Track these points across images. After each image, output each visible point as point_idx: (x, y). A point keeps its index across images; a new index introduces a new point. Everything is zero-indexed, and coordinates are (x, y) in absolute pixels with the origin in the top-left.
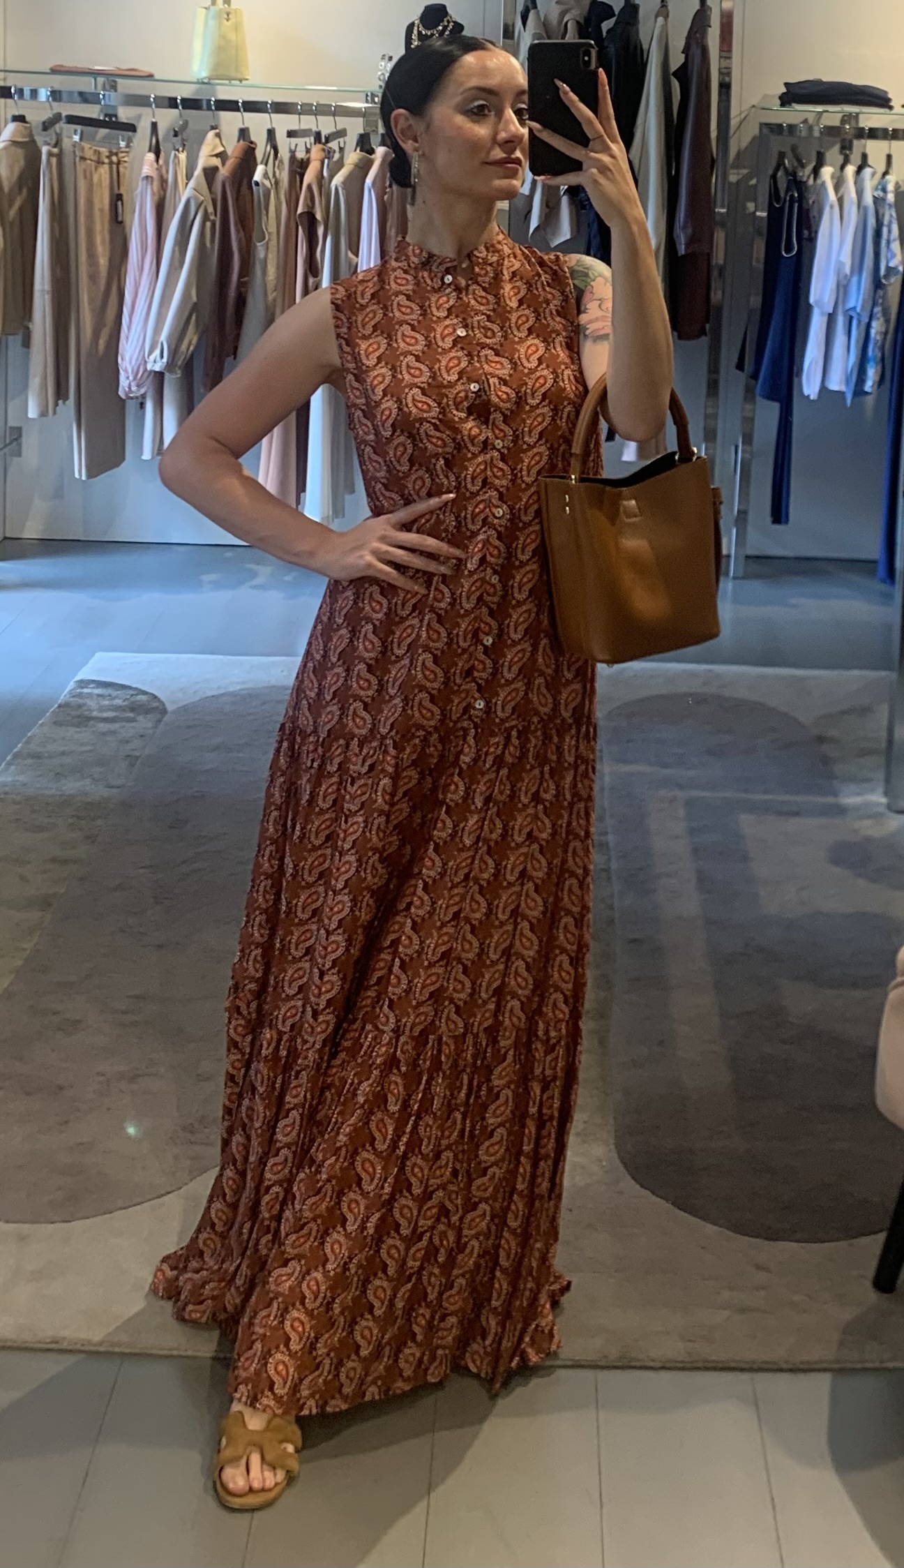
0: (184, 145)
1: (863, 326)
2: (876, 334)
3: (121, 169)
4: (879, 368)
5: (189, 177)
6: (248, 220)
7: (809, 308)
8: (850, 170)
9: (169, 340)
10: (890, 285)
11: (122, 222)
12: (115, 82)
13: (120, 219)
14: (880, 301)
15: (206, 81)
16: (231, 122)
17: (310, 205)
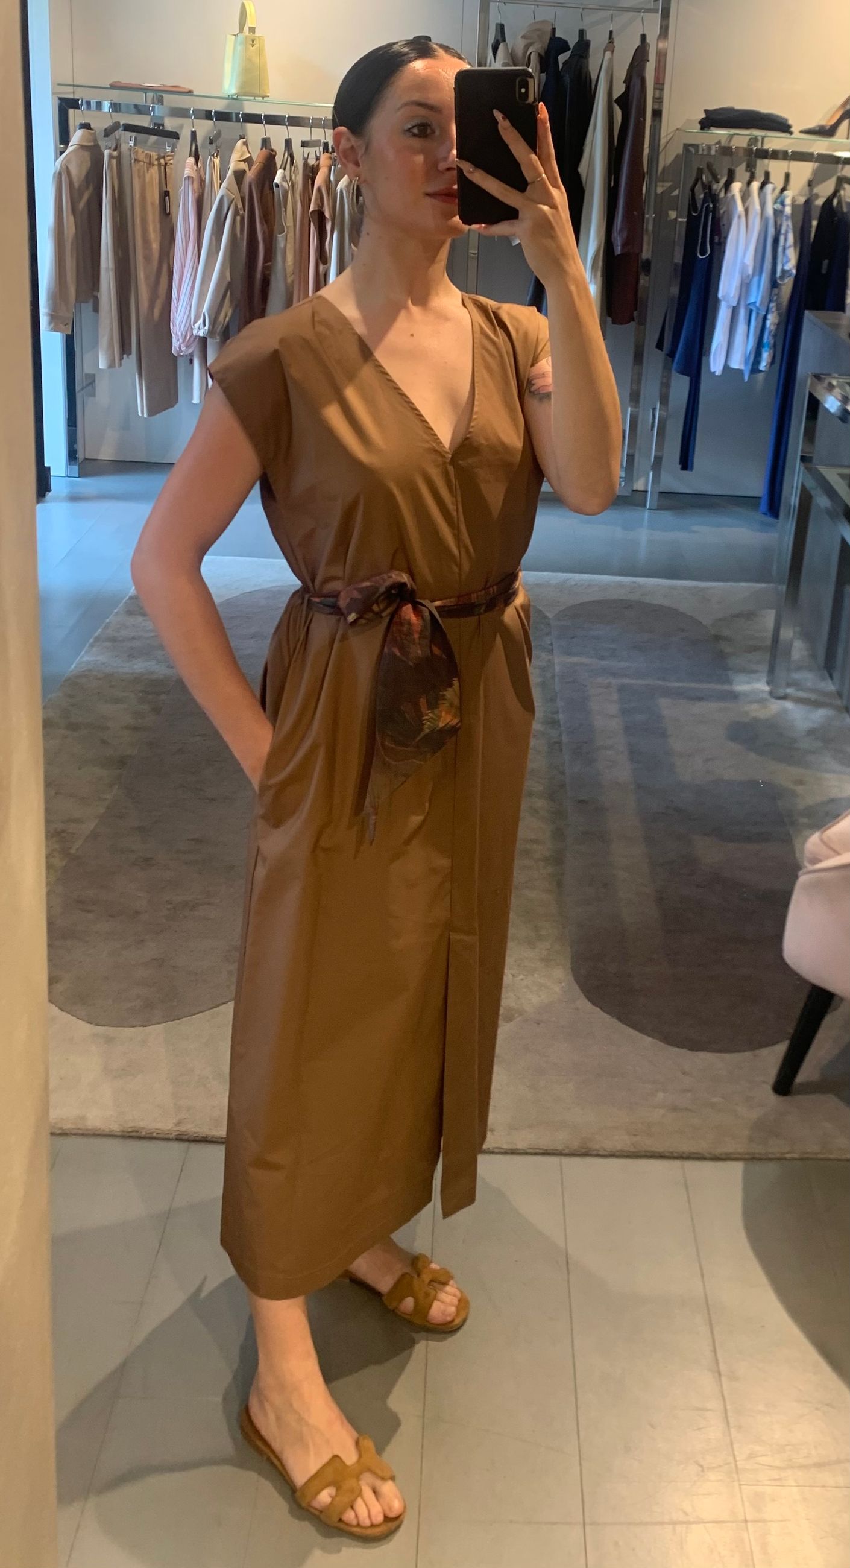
0: (218, 151)
1: (760, 317)
2: (771, 324)
3: (167, 170)
4: (772, 351)
5: (222, 178)
6: (269, 217)
7: (717, 302)
8: (755, 185)
9: (210, 309)
10: (784, 284)
11: (169, 214)
12: (162, 97)
13: (168, 211)
14: (775, 298)
15: (235, 97)
16: (255, 132)
17: (320, 205)
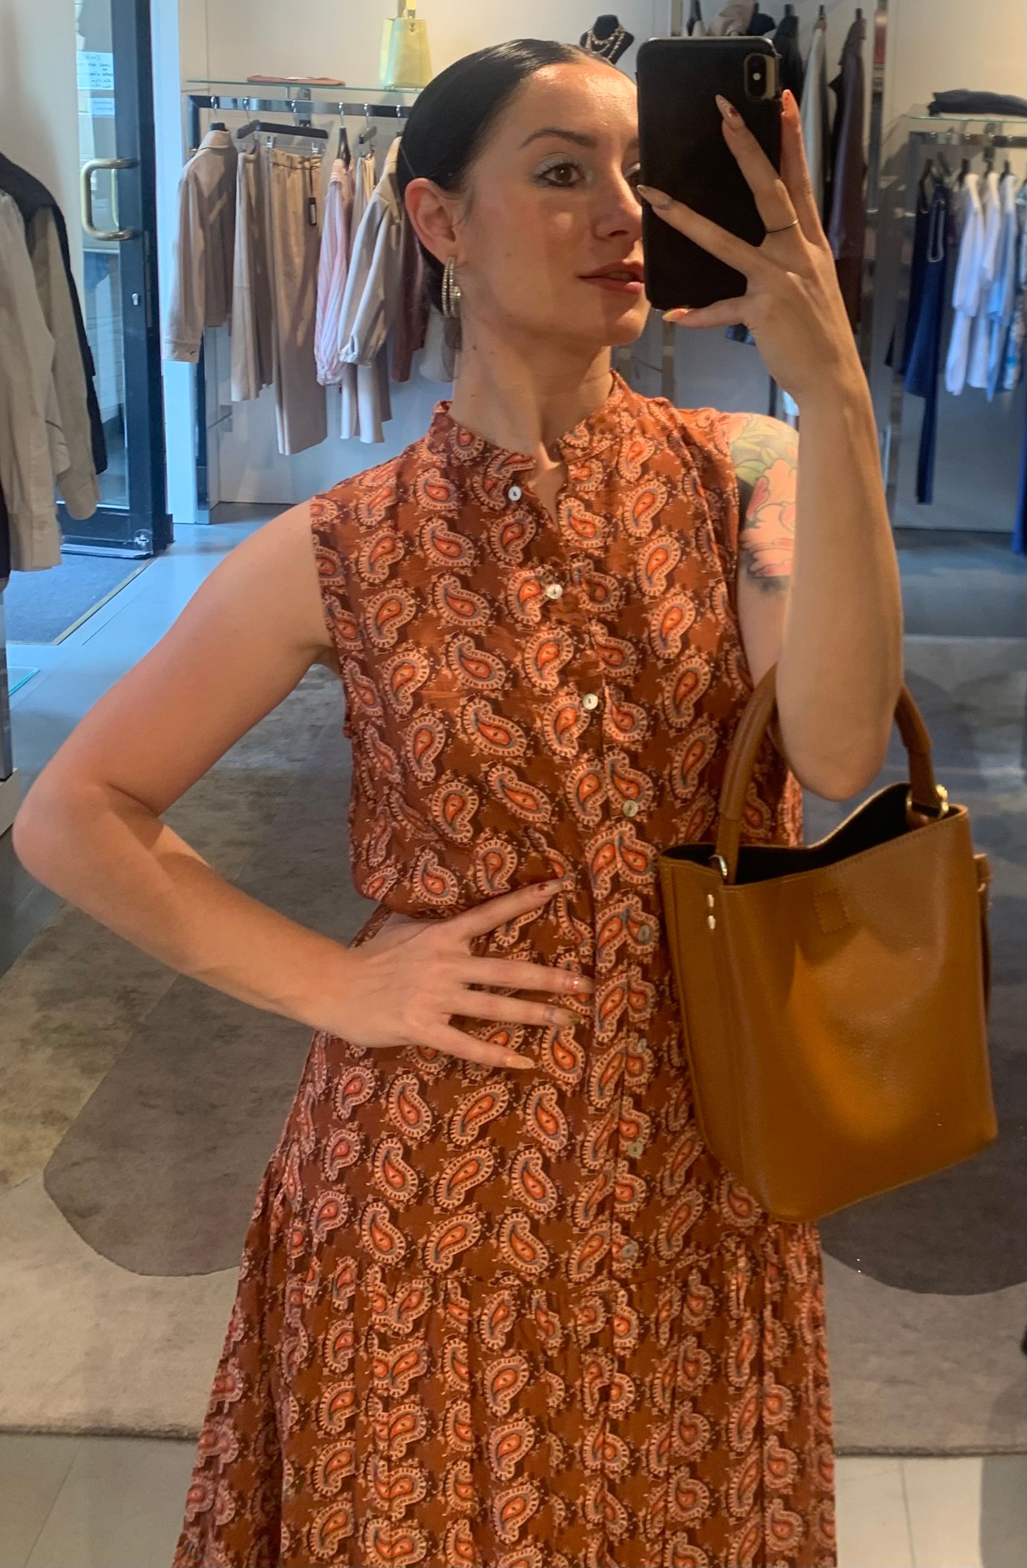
0: (371, 151)
1: (1004, 329)
2: (1017, 337)
3: (314, 174)
4: (1019, 367)
5: (376, 183)
7: (952, 312)
8: (993, 177)
9: (359, 333)
11: (315, 223)
12: (308, 91)
14: (1021, 306)
15: (392, 88)
